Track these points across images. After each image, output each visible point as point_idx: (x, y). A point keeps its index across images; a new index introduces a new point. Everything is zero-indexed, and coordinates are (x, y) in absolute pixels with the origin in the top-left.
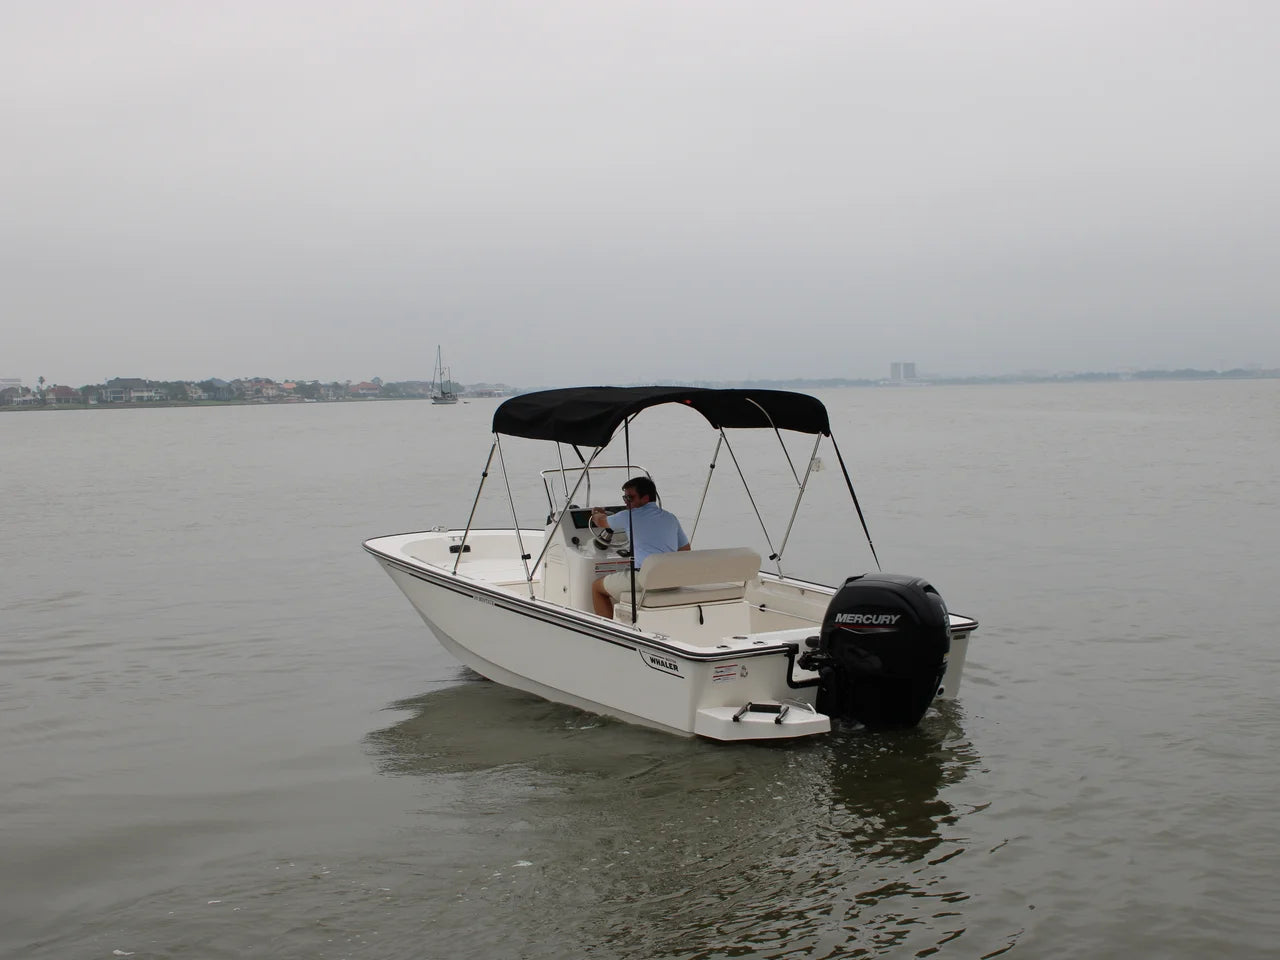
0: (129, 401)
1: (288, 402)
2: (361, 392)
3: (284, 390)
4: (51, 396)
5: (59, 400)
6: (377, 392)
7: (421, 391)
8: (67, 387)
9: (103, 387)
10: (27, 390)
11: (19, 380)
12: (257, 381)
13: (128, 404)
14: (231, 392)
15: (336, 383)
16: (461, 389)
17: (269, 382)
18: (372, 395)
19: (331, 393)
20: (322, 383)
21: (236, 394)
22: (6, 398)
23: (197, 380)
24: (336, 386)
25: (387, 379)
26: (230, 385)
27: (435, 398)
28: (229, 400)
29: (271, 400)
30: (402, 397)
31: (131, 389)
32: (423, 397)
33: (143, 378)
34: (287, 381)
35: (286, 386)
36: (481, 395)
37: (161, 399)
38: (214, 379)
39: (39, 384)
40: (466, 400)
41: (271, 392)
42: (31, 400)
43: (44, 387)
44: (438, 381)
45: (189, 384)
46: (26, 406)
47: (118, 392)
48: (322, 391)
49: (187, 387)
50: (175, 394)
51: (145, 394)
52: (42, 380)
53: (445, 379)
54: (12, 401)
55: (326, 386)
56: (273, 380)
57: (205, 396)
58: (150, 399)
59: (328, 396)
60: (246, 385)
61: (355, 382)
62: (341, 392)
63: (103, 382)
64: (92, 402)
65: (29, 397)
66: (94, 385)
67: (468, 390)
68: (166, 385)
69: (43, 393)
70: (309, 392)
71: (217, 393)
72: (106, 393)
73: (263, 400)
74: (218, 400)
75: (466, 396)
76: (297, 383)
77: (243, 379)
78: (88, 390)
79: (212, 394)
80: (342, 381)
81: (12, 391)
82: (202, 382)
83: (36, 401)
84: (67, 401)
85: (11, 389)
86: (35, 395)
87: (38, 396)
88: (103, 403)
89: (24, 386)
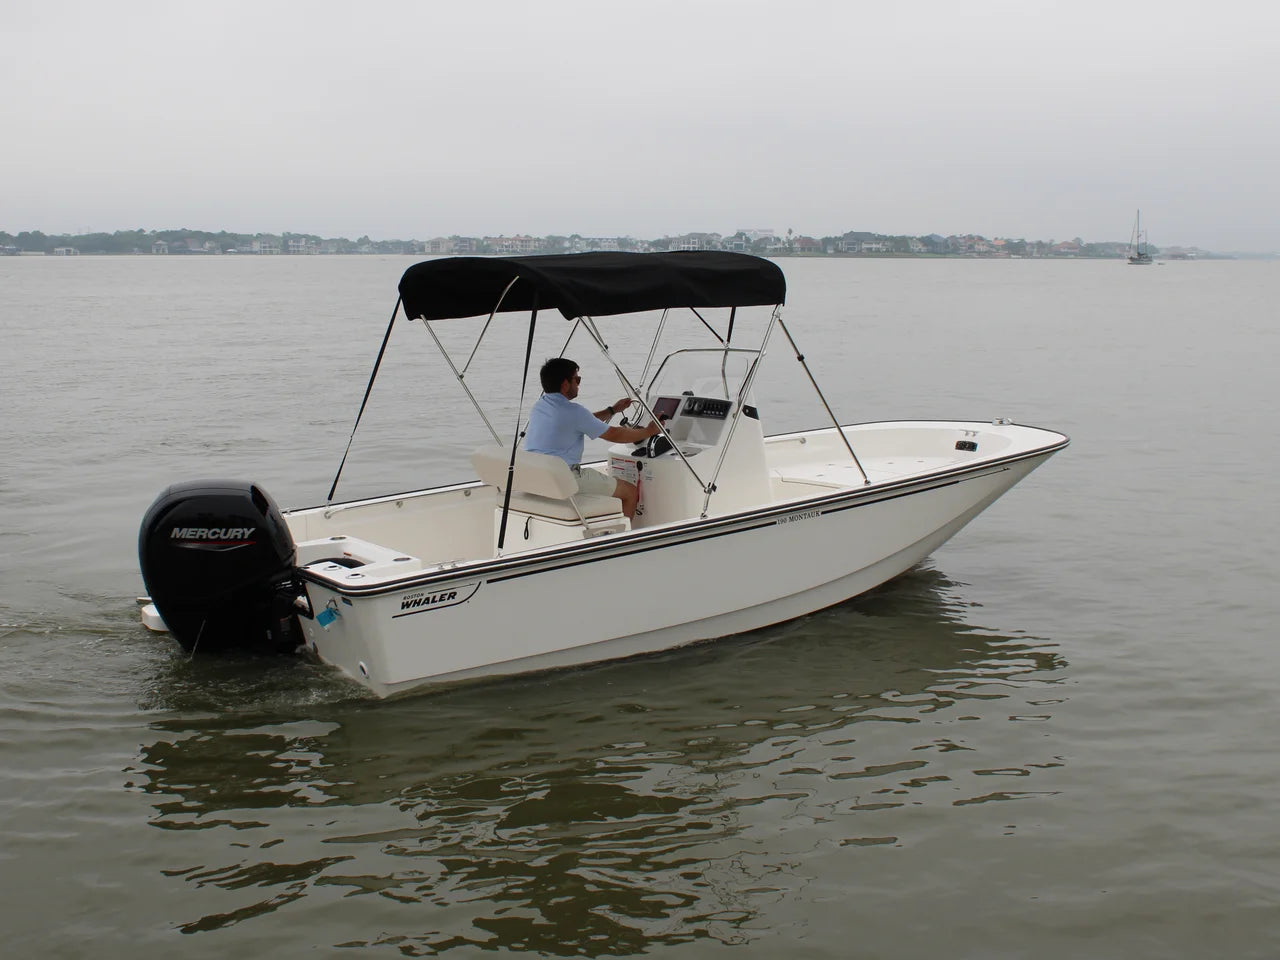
0: (860, 251)
1: (996, 257)
2: (1062, 250)
3: (992, 246)
4: (797, 245)
5: (803, 249)
6: (1077, 251)
7: (1118, 251)
8: (809, 240)
9: (840, 239)
10: (778, 240)
11: (771, 231)
12: (971, 237)
13: (860, 254)
14: (947, 247)
15: (1040, 242)
16: (1155, 250)
17: (981, 239)
18: (1071, 253)
19: (1035, 250)
20: (1027, 241)
21: (951, 247)
22: (762, 246)
23: (918, 236)
24: (1040, 245)
25: (1086, 240)
26: (946, 240)
27: (1131, 258)
28: (945, 253)
29: (982, 255)
30: (1099, 256)
31: (862, 241)
32: (1120, 257)
33: (873, 233)
34: (996, 239)
35: (996, 243)
36: (1174, 257)
37: (887, 251)
38: (932, 235)
39: (788, 235)
40: (1161, 262)
41: (983, 248)
42: (780, 248)
43: (792, 238)
44: (1135, 243)
45: (911, 238)
46: (776, 253)
47: (854, 244)
48: (1028, 248)
49: (909, 241)
50: (899, 247)
51: (874, 246)
52: (790, 232)
53: (1142, 241)
54: (765, 248)
55: (1030, 244)
56: (984, 236)
57: (924, 249)
58: (878, 250)
59: (1032, 253)
60: (961, 241)
61: (1058, 241)
62: (1045, 250)
63: (839, 235)
64: (829, 252)
65: (779, 246)
66: (833, 237)
67: (1162, 252)
68: (892, 239)
69: (790, 243)
70: (1016, 249)
71: (935, 247)
72: (842, 243)
73: (974, 255)
74: (937, 253)
75: (1159, 258)
76: (1007, 241)
77: (958, 236)
78: (827, 241)
79: (930, 248)
80: (1045, 240)
81: (766, 240)
82: (923, 237)
83: (786, 248)
84: (810, 250)
85: (767, 238)
86: (784, 243)
87: (787, 245)
88: (839, 253)
89: (776, 236)
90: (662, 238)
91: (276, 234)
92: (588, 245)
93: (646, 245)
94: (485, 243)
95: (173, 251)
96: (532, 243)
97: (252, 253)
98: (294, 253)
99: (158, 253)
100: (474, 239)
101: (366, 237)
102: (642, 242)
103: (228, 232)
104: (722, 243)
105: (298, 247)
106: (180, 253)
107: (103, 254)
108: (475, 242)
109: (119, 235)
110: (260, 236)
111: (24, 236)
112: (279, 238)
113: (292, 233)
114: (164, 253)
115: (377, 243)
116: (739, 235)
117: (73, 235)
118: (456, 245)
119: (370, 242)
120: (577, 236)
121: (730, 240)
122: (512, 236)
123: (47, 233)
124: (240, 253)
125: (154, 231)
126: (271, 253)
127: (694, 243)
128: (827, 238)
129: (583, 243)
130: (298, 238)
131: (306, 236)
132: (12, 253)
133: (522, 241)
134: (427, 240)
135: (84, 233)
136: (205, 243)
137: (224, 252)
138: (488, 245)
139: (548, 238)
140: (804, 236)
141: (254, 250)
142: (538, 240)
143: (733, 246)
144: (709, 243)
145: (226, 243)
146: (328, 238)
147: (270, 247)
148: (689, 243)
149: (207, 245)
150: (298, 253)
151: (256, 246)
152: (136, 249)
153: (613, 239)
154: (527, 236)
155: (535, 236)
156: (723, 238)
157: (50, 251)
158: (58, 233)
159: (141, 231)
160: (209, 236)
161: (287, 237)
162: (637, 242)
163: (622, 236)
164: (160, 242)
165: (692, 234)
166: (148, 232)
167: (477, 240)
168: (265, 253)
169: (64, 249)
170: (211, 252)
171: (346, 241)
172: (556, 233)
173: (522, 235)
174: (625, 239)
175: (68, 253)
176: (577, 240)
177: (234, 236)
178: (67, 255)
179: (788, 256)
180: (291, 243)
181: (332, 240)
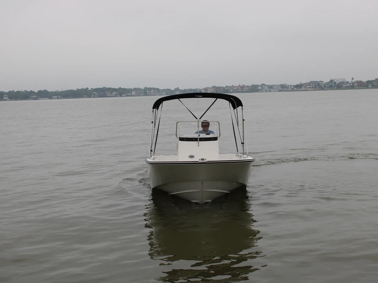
4: (356, 84)
5: (358, 86)
8: (361, 81)
9: (374, 81)
10: (348, 82)
11: (345, 79)
22: (341, 85)
39: (352, 80)
42: (349, 86)
43: (353, 81)
46: (347, 88)
52: (353, 79)
54: (343, 86)
63: (374, 79)
64: (369, 86)
65: (348, 85)
66: (371, 80)
69: (353, 83)
72: (375, 83)
78: (369, 82)
81: (343, 83)
83: (351, 86)
84: (361, 86)
85: (342, 82)
86: (350, 84)
87: (351, 84)
88: (374, 87)
89: (347, 81)
90: (299, 83)
91: (141, 88)
92: (268, 88)
93: (292, 87)
94: (226, 89)
95: (100, 96)
96: (245, 88)
97: (132, 96)
98: (149, 95)
99: (94, 97)
100: (222, 87)
101: (178, 88)
102: (291, 86)
103: (122, 88)
104: (324, 85)
105: (150, 92)
106: (103, 97)
107: (72, 98)
108: (222, 88)
109: (78, 90)
110: (135, 89)
111: (40, 92)
112: (143, 89)
113: (148, 87)
114: (96, 97)
115: (182, 90)
116: (331, 81)
117: (60, 91)
118: (214, 90)
119: (179, 90)
120: (264, 84)
121: (327, 83)
122: (237, 85)
123: (49, 91)
124: (127, 96)
125: (92, 88)
126: (139, 95)
127: (312, 85)
128: (368, 81)
129: (266, 87)
130: (150, 89)
131: (153, 88)
132: (35, 99)
133: (241, 87)
134: (203, 88)
135: (64, 90)
136: (112, 92)
137: (121, 96)
138: (228, 90)
139: (253, 85)
140: (358, 80)
141: (132, 95)
142: (248, 86)
143: (329, 86)
144: (318, 85)
145: (121, 92)
146: (162, 89)
147: (139, 93)
148: (310, 85)
149: (114, 93)
150: (151, 95)
151: (134, 93)
152: (85, 96)
153: (279, 85)
154: (243, 85)
155: (246, 85)
156: (324, 83)
157: (50, 98)
158: (54, 90)
159: (87, 88)
160: (114, 90)
161: (146, 89)
162: (289, 86)
163: (283, 84)
164: (95, 93)
165: (311, 82)
166: (89, 89)
167: (223, 88)
168: (137, 96)
169: (56, 97)
170: (115, 96)
171: (170, 89)
172: (255, 84)
173: (241, 85)
174: (284, 85)
175: (58, 98)
176: (264, 86)
177: (124, 89)
178: (57, 99)
179: (352, 89)
180: (147, 91)
181: (164, 90)
